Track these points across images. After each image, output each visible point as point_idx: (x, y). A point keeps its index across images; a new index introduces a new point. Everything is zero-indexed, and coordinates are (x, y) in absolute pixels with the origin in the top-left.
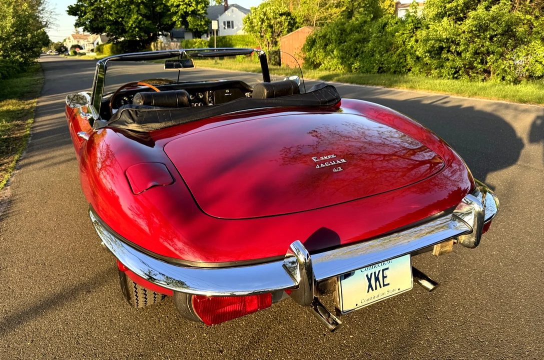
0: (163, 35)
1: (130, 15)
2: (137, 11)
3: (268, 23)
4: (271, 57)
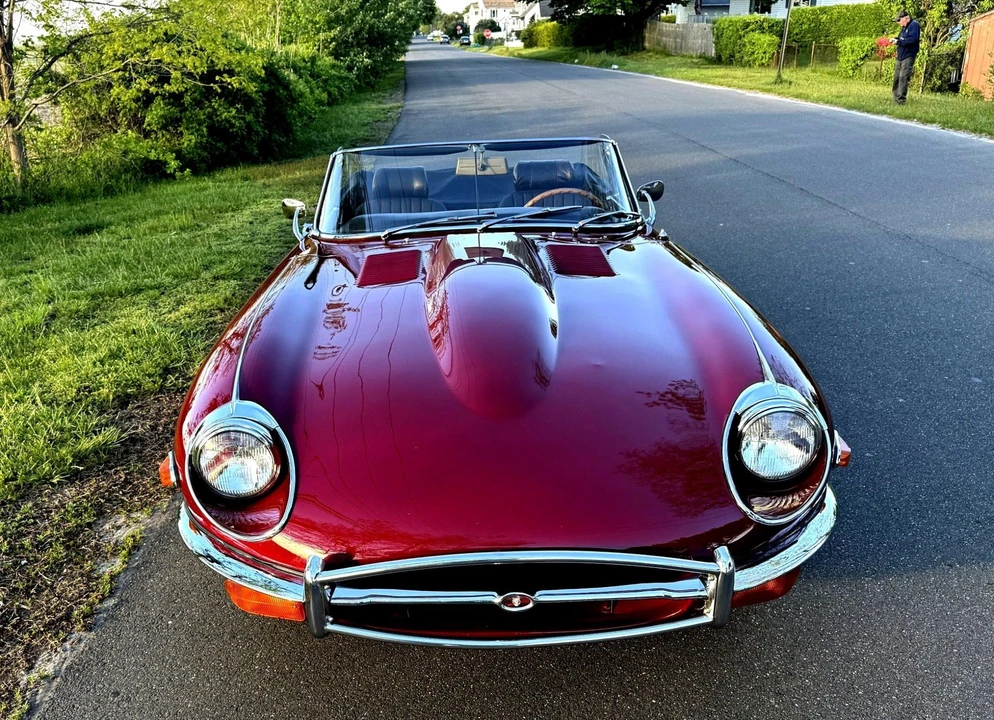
0: (677, 1)
4: (933, 69)
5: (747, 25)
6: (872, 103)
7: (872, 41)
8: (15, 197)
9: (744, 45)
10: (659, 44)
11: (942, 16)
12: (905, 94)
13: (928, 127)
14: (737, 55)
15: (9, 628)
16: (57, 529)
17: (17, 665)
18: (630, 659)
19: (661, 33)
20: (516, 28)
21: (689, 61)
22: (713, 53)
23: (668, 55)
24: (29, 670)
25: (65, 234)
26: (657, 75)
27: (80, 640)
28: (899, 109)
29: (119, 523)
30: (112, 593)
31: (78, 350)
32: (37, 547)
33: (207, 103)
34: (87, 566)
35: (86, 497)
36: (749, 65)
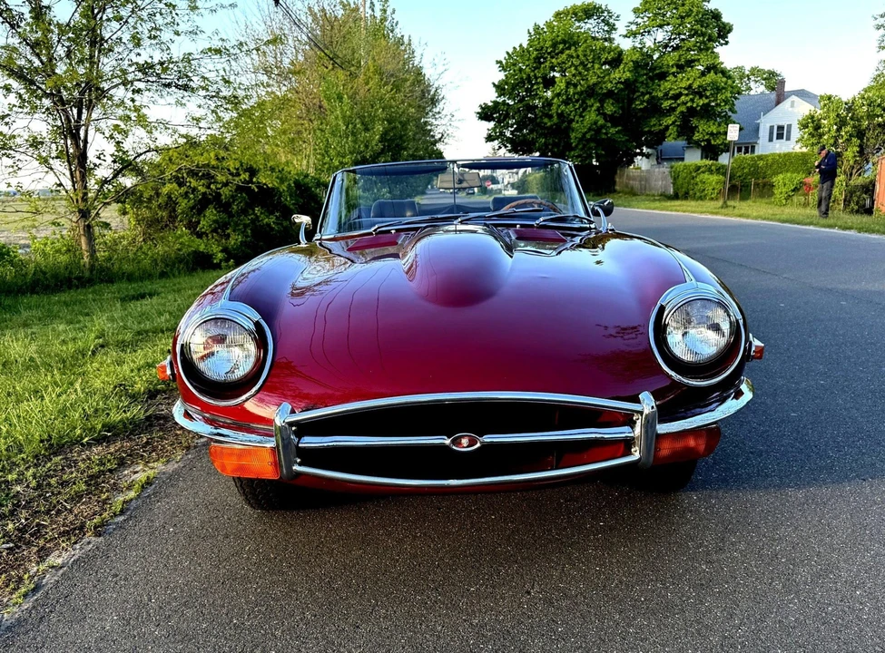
0: (642, 154)
1: (583, 117)
2: (598, 110)
3: (854, 127)
4: (851, 197)
5: (698, 168)
6: (801, 218)
7: (798, 177)
8: (83, 277)
9: (697, 184)
10: (627, 186)
11: (855, 156)
12: (827, 210)
13: (847, 232)
14: (691, 192)
15: (27, 536)
16: (82, 474)
17: (30, 561)
18: (578, 543)
19: (629, 178)
20: (512, 180)
21: (652, 198)
22: (671, 191)
23: (635, 194)
24: (38, 563)
25: (123, 300)
26: (625, 207)
27: (89, 543)
28: (823, 221)
29: (137, 469)
30: (122, 512)
31: (120, 363)
32: (62, 484)
33: (251, 212)
34: (104, 497)
35: (111, 454)
36: (701, 198)
